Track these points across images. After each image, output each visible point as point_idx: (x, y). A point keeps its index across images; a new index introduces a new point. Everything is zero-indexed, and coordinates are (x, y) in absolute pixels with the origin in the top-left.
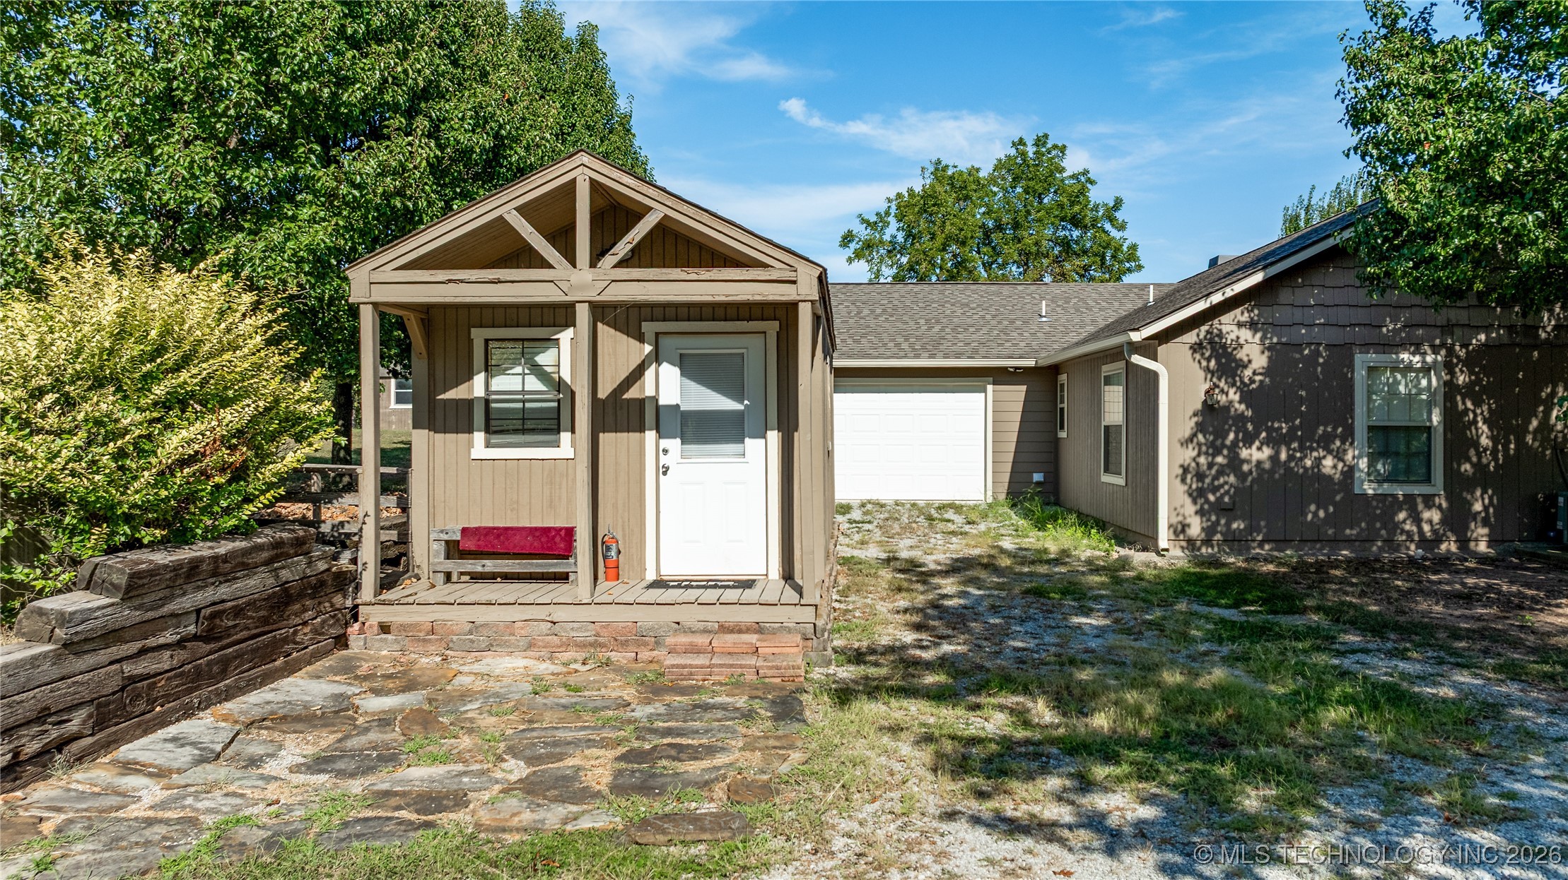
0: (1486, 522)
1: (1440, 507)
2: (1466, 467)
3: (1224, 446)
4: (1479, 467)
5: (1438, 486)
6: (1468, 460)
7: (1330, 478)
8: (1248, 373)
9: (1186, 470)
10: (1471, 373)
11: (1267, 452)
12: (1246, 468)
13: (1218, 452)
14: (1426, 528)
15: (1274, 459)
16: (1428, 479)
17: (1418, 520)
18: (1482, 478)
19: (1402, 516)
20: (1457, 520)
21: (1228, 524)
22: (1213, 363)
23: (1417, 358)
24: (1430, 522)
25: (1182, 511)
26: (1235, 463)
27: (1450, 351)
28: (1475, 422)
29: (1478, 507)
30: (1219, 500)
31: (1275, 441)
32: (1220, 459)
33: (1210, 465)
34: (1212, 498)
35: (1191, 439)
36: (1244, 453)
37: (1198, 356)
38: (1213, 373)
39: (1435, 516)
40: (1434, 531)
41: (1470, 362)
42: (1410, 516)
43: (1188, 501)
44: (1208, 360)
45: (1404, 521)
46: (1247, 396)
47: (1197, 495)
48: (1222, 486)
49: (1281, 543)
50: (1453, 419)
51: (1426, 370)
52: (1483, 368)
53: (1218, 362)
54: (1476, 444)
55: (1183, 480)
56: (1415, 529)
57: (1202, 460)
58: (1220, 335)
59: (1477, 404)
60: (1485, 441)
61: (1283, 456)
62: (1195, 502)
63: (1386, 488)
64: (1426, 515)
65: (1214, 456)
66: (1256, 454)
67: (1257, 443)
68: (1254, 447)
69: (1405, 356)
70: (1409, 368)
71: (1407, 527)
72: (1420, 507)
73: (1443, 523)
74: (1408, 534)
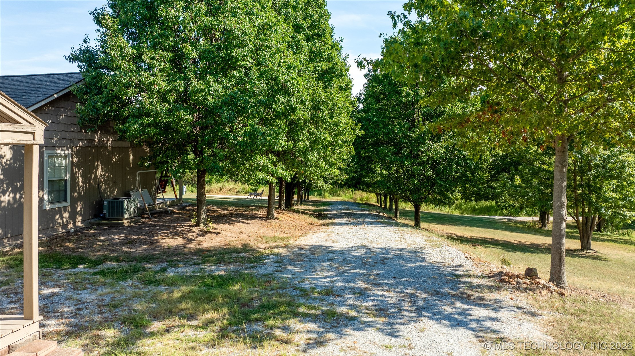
0: (81, 215)
1: (68, 212)
2: (76, 194)
4: (79, 193)
5: (68, 203)
6: (76, 191)
8: (4, 160)
10: (77, 157)
11: (12, 195)
12: (4, 204)
14: (65, 220)
15: (14, 198)
16: (65, 200)
17: (62, 218)
18: (80, 198)
19: (57, 216)
20: (73, 217)
23: (63, 152)
24: (66, 218)
27: (72, 151)
28: (78, 177)
29: (79, 209)
31: (15, 191)
36: (3, 198)
39: (66, 215)
40: (67, 221)
41: (77, 154)
42: (60, 216)
45: (58, 219)
46: (4, 171)
50: (73, 175)
51: (66, 157)
52: (81, 156)
54: (79, 185)
56: (61, 221)
59: (79, 170)
60: (81, 184)
61: (18, 196)
63: (53, 206)
64: (64, 215)
66: (7, 198)
67: (8, 193)
68: (7, 195)
69: (59, 151)
70: (61, 156)
71: (59, 221)
72: (63, 212)
73: (69, 217)
74: (59, 223)
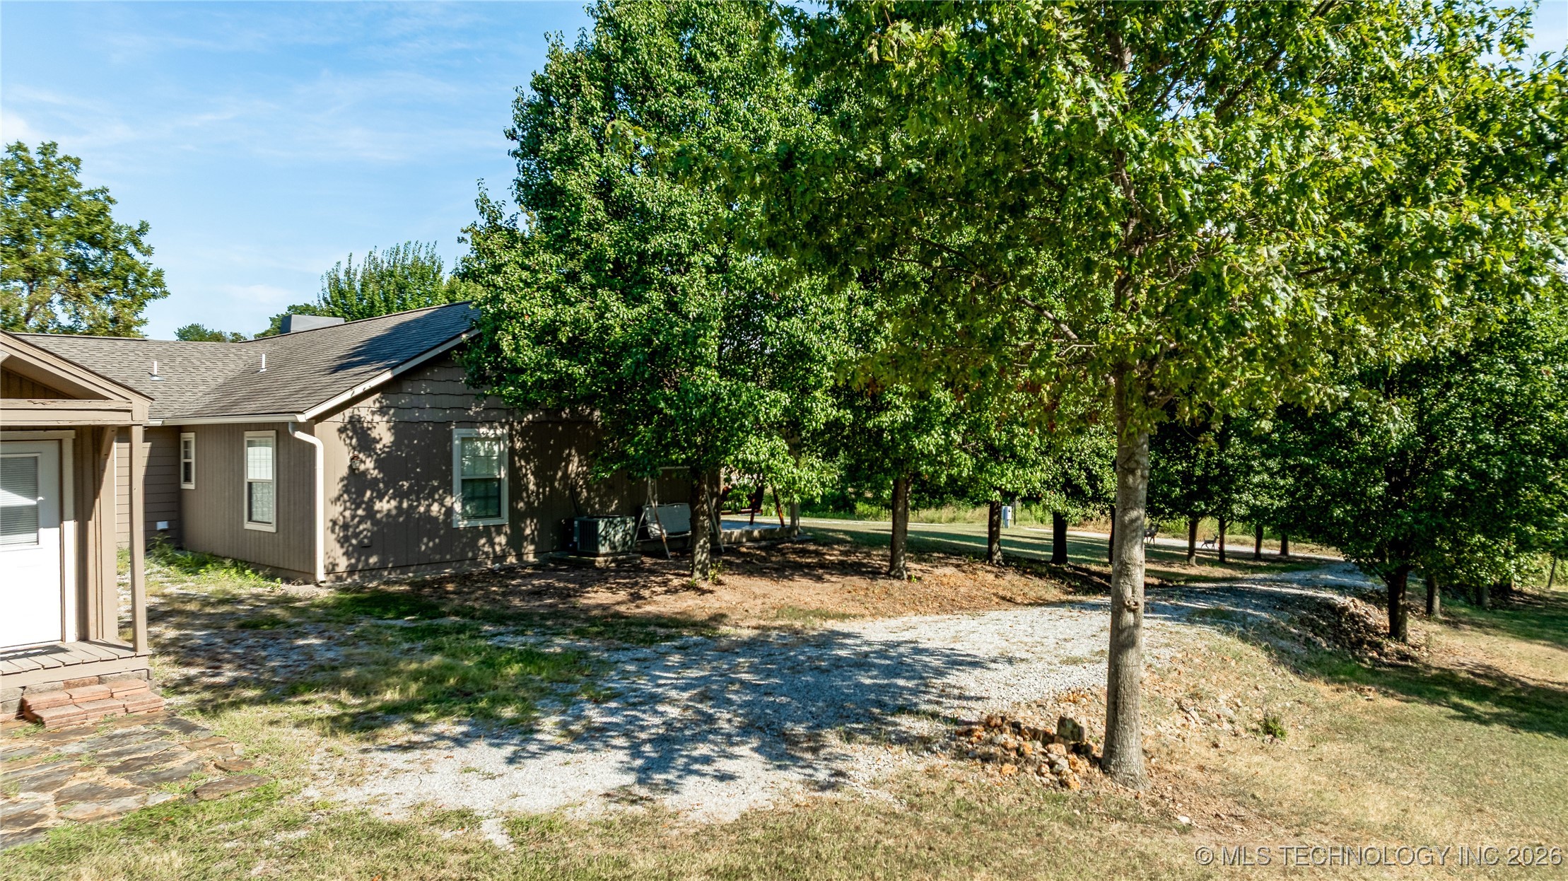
0: (533, 542)
1: (506, 534)
2: (521, 505)
3: (363, 502)
4: (529, 504)
5: (505, 519)
6: (522, 500)
7: (437, 518)
8: (379, 446)
9: (334, 523)
10: (524, 440)
11: (393, 503)
12: (379, 516)
13: (358, 507)
14: (498, 548)
15: (399, 508)
16: (499, 515)
17: (492, 544)
18: (531, 512)
19: (483, 541)
20: (516, 541)
21: (367, 560)
22: (354, 441)
23: (492, 431)
24: (500, 544)
25: (333, 554)
26: (371, 513)
27: (512, 428)
28: (526, 475)
29: (528, 531)
30: (361, 542)
31: (400, 495)
32: (360, 512)
33: (353, 517)
34: (354, 542)
35: (338, 499)
36: (378, 506)
37: (343, 436)
38: (354, 448)
39: (502, 539)
40: (503, 550)
41: (523, 434)
42: (488, 541)
43: (338, 546)
44: (351, 438)
45: (483, 546)
46: (380, 464)
47: (343, 541)
48: (361, 532)
49: (404, 568)
50: (514, 473)
51: (498, 439)
52: (531, 438)
53: (358, 440)
54: (527, 489)
55: (333, 531)
56: (491, 550)
57: (347, 513)
58: (359, 420)
59: (527, 463)
60: (532, 487)
61: (405, 505)
62: (342, 547)
63: (473, 523)
64: (497, 540)
65: (356, 509)
66: (385, 506)
67: (387, 498)
68: (385, 501)
69: (483, 430)
70: (487, 438)
71: (486, 549)
72: (494, 534)
73: (507, 544)
74: (487, 554)
